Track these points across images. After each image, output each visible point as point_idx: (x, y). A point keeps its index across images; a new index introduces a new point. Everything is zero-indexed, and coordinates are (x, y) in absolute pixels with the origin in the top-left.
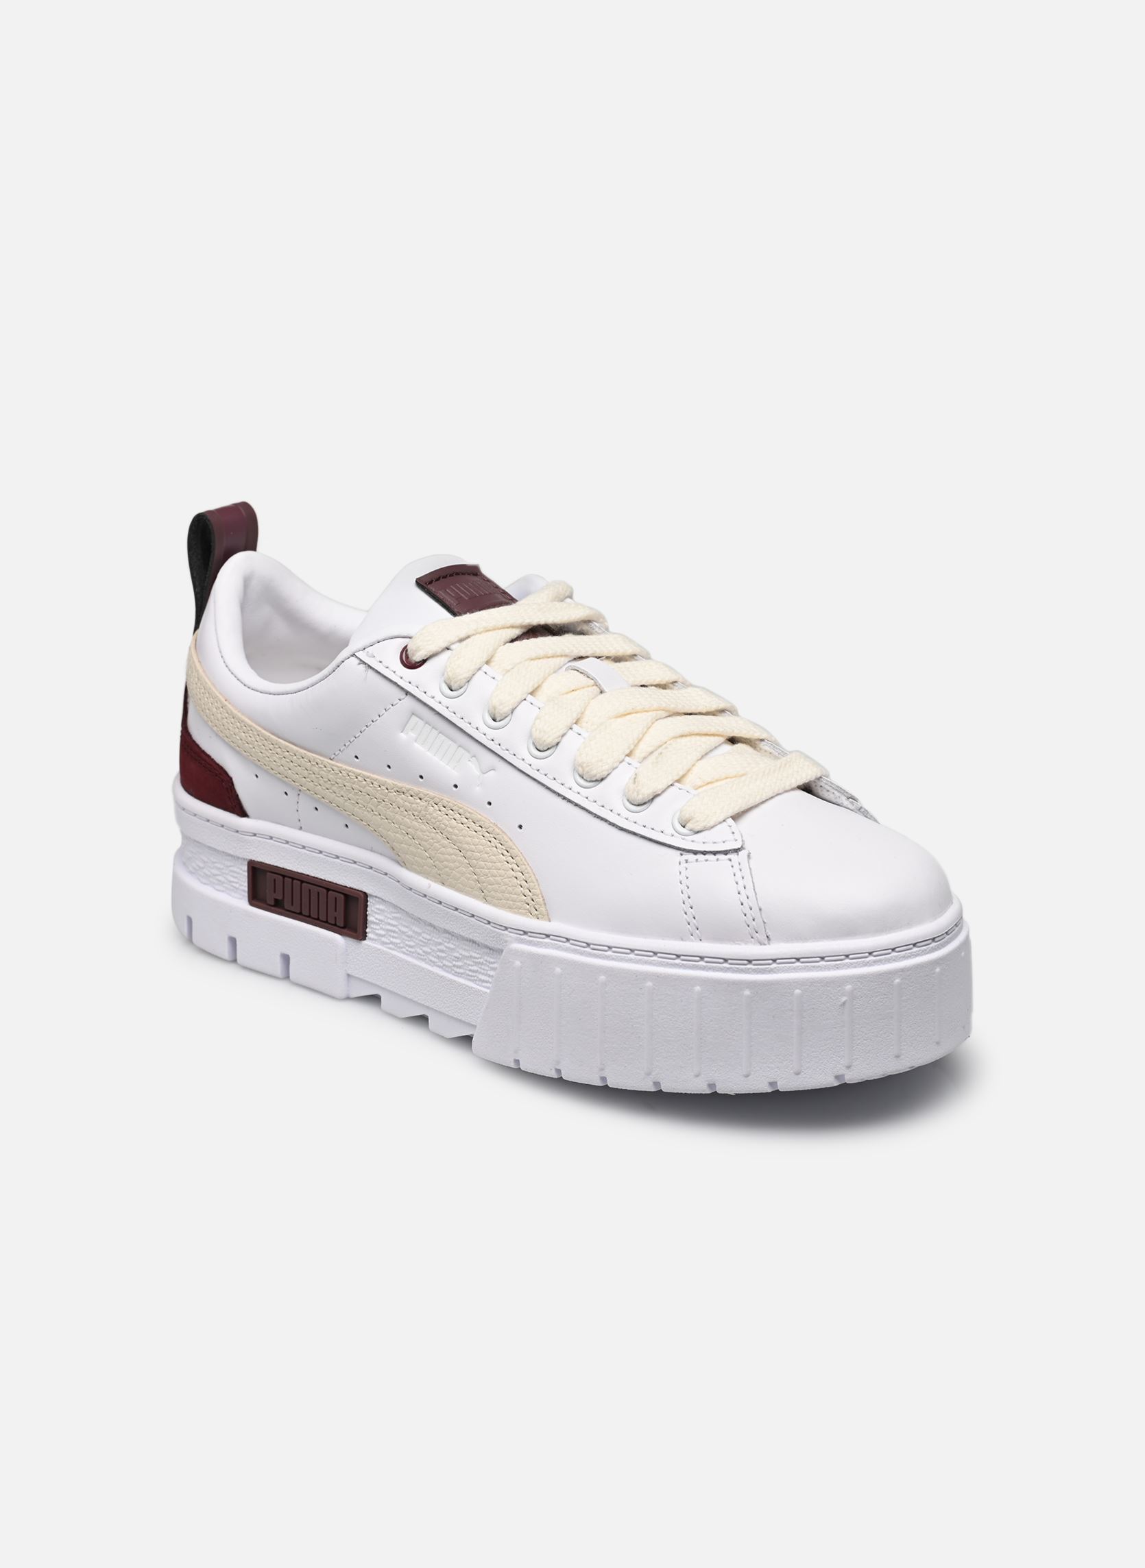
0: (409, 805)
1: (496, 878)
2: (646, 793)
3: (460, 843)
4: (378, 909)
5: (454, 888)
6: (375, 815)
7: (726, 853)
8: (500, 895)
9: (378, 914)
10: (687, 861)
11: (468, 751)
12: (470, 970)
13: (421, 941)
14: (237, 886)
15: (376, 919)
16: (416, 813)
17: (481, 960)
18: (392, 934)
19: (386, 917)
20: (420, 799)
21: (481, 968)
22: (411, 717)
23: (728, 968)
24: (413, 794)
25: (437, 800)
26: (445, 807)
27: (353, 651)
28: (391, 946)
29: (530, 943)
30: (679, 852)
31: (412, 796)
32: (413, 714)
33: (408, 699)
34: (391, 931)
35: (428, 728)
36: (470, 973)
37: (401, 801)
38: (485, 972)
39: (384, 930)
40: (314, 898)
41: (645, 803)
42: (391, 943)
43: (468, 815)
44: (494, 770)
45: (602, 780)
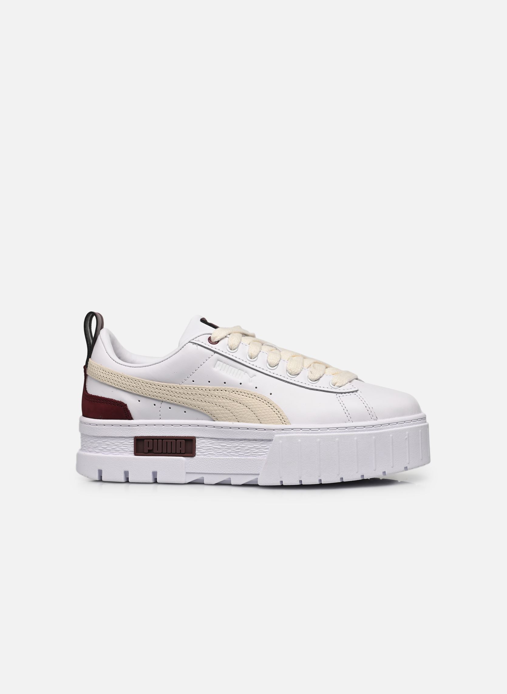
0: (220, 394)
1: (265, 413)
2: (317, 376)
3: (247, 403)
4: (202, 442)
5: (244, 422)
6: (203, 402)
7: (353, 392)
8: (268, 419)
9: (202, 444)
10: (339, 397)
11: (243, 371)
12: (254, 453)
13: (226, 448)
14: (127, 450)
15: (201, 446)
16: (224, 397)
17: (260, 447)
18: (210, 450)
19: (206, 444)
20: (226, 391)
21: (259, 450)
22: (217, 361)
23: (366, 430)
24: (222, 389)
25: (233, 390)
26: (237, 392)
27: (190, 340)
28: (209, 455)
29: (285, 433)
30: (336, 394)
31: (221, 391)
32: (218, 360)
33: (216, 354)
34: (209, 449)
35: (225, 365)
36: (254, 454)
37: (217, 394)
38: (262, 451)
39: (205, 450)
40: (169, 444)
41: (317, 380)
42: (209, 454)
43: (248, 393)
44: (255, 376)
45: (298, 374)
